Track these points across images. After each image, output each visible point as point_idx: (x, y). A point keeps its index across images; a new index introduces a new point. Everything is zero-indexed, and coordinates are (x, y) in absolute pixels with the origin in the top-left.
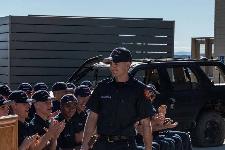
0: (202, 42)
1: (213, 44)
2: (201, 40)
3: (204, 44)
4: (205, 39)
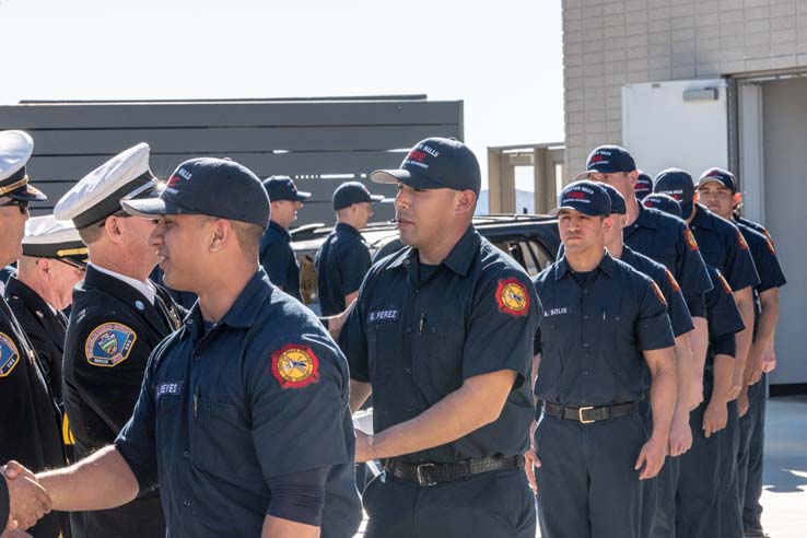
0: (523, 160)
1: (561, 162)
2: (519, 154)
3: (529, 164)
4: (532, 150)
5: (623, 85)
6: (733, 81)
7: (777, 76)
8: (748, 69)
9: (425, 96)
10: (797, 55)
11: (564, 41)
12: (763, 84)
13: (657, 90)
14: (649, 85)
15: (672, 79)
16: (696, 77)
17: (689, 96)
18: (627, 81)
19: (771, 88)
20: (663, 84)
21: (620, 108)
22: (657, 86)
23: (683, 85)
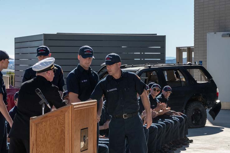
0: (184, 51)
1: (193, 51)
2: (184, 49)
3: (186, 52)
4: (186, 48)
5: (207, 33)
9: (156, 34)
11: (194, 22)
14: (214, 33)
15: (219, 32)
16: (225, 31)
17: (223, 36)
18: (209, 32)
21: (206, 38)
22: (216, 33)
23: (222, 33)
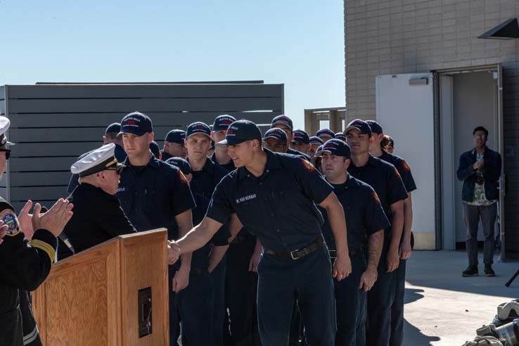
0: (324, 117)
1: (344, 119)
2: (322, 113)
3: (327, 119)
4: (328, 111)
5: (376, 75)
6: (437, 74)
7: (461, 71)
8: (445, 67)
9: (262, 82)
10: (471, 60)
11: (345, 51)
12: (454, 76)
13: (394, 78)
14: (391, 76)
15: (403, 73)
16: (416, 72)
17: (412, 82)
18: (379, 74)
19: (458, 78)
20: (397, 75)
21: (375, 89)
22: (395, 76)
23: (409, 76)
